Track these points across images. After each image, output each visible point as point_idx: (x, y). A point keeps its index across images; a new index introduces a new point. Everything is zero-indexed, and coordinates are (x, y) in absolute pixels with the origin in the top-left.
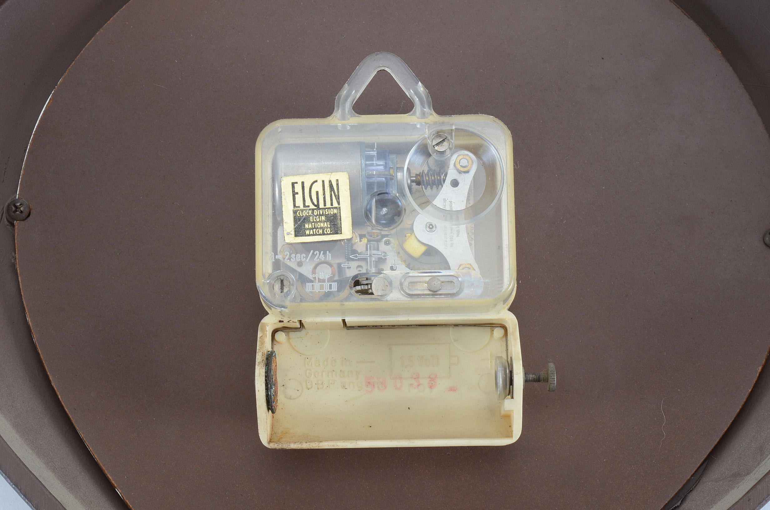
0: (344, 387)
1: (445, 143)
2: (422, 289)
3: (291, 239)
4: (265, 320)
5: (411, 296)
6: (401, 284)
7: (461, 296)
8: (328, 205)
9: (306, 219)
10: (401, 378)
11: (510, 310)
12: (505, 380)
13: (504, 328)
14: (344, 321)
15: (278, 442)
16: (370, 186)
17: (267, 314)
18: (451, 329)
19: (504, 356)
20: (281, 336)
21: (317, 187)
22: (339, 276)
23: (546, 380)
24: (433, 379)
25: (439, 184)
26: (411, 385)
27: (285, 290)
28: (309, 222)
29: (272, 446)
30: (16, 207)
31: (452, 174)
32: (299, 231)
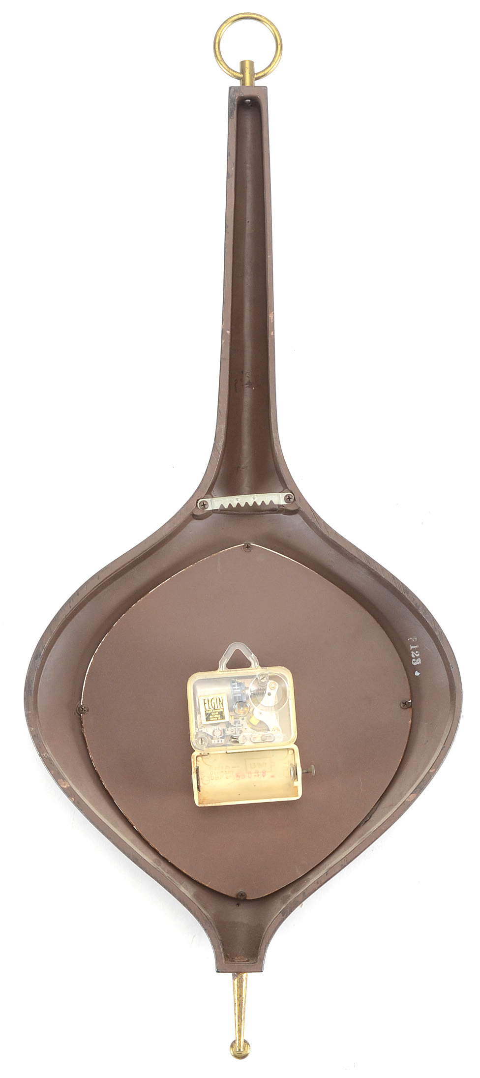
0: (227, 778)
1: (265, 679)
2: (258, 740)
3: (204, 722)
4: (194, 754)
5: (254, 743)
6: (250, 739)
7: (274, 742)
8: (219, 708)
9: (210, 714)
10: (251, 773)
11: (294, 744)
12: (294, 773)
13: (293, 750)
14: (226, 752)
15: (202, 804)
16: (235, 698)
17: (195, 751)
18: (271, 752)
19: (294, 764)
20: (199, 759)
21: (214, 701)
22: (224, 734)
23: (311, 772)
24: (264, 773)
25: (263, 694)
26: (255, 776)
27: (203, 743)
28: (211, 715)
29: (200, 806)
30: (82, 708)
31: (268, 690)
32: (208, 719)
